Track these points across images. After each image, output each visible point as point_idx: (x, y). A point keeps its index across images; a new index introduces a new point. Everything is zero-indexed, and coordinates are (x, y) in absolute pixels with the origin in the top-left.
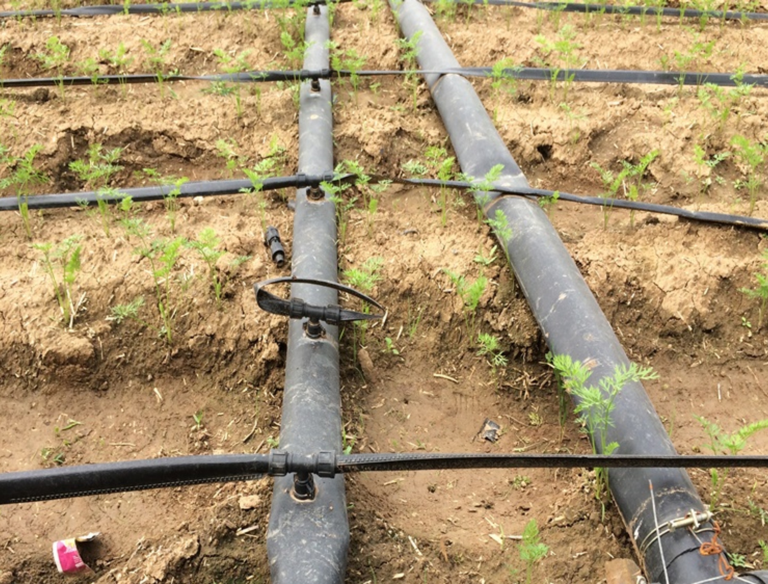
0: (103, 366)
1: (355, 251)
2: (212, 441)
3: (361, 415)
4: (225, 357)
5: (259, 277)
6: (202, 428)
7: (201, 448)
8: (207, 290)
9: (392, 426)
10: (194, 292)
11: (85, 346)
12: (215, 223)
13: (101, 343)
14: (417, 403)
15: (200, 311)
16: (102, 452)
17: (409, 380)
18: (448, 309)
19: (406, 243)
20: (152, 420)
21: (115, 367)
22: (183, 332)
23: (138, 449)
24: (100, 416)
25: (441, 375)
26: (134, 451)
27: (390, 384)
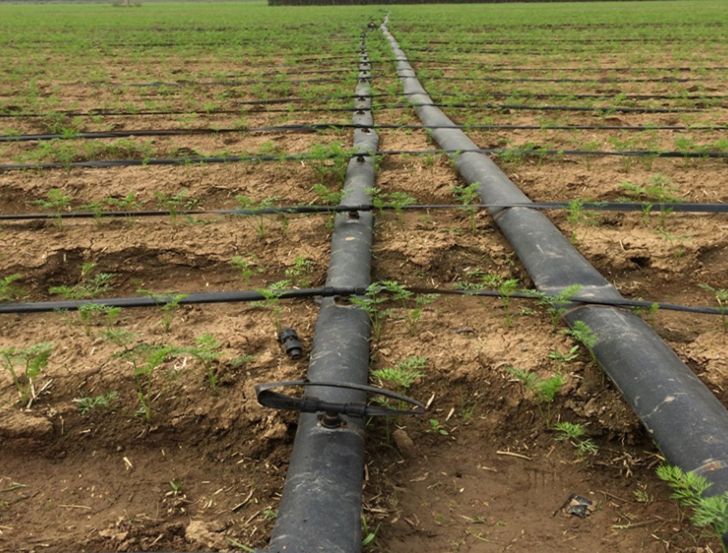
0: (61, 440)
1: (393, 347)
2: (191, 507)
3: (395, 488)
4: (218, 433)
5: (268, 368)
6: (180, 495)
7: (175, 514)
8: (201, 379)
9: (437, 499)
10: (184, 380)
11: (42, 425)
12: (220, 323)
13: (63, 421)
14: (474, 477)
15: (190, 396)
16: (47, 513)
17: (464, 457)
18: (516, 396)
19: (458, 340)
20: (116, 486)
21: (77, 440)
22: (167, 413)
23: (94, 511)
24: (51, 480)
25: (508, 453)
26: (88, 513)
27: (438, 460)
